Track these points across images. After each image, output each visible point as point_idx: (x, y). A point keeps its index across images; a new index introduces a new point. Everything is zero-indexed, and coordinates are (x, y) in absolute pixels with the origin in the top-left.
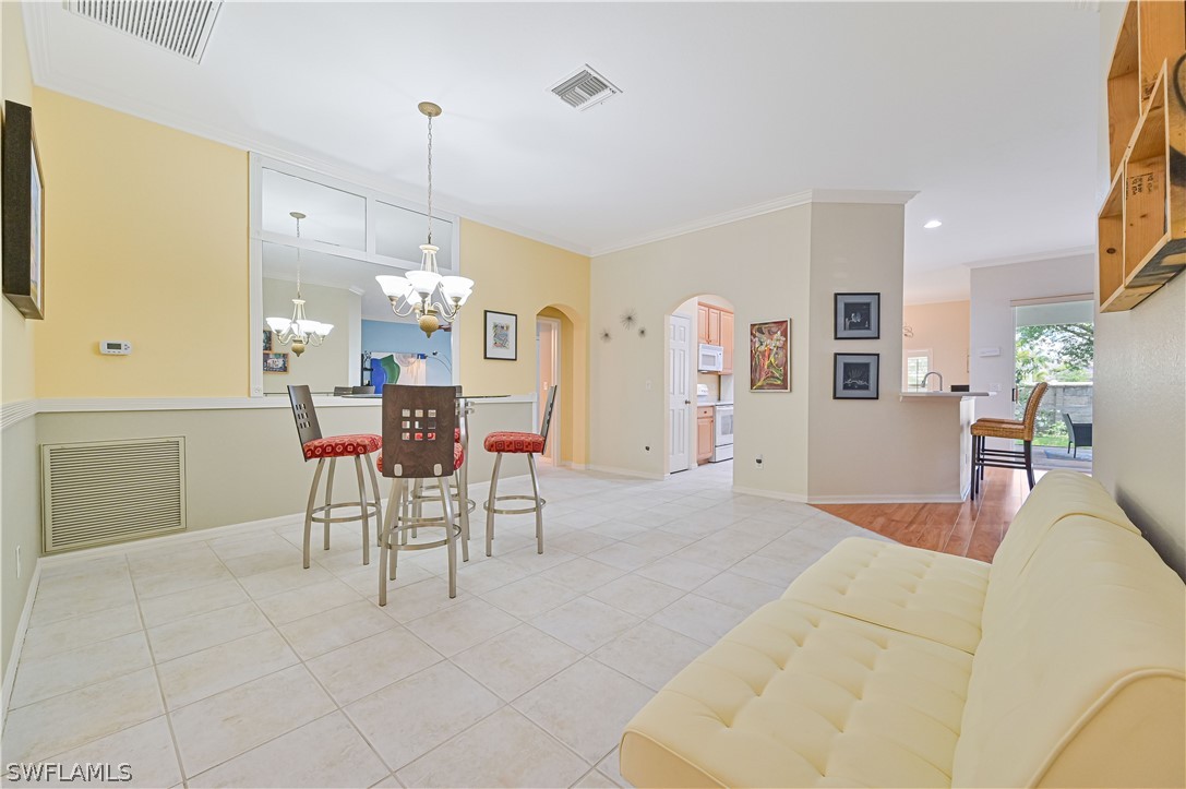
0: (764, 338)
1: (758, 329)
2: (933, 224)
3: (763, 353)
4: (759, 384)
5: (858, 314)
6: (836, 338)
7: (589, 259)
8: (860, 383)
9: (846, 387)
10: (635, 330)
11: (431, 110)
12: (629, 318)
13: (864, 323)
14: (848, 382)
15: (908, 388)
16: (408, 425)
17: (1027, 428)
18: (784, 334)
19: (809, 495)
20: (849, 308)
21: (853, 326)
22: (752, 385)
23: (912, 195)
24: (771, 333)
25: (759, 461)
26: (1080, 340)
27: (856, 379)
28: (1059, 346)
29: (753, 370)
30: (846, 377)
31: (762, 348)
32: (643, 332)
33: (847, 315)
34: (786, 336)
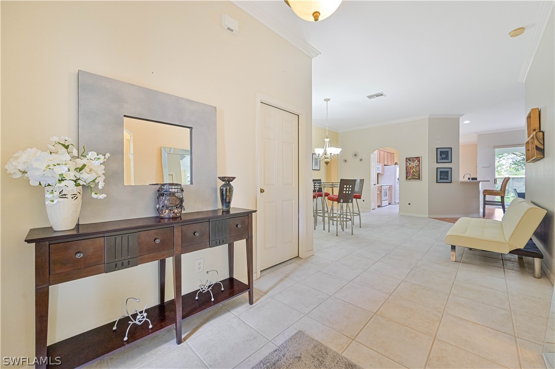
0: (411, 162)
1: (408, 160)
2: (467, 122)
3: (411, 168)
4: (409, 178)
5: (444, 154)
6: (437, 163)
7: (337, 133)
8: (446, 177)
9: (441, 179)
10: (358, 159)
11: (327, 100)
12: (355, 155)
13: (447, 158)
14: (442, 177)
15: (461, 179)
16: (345, 189)
17: (502, 192)
18: (419, 161)
19: (429, 214)
20: (442, 153)
21: (443, 159)
22: (407, 178)
23: (462, 115)
24: (413, 161)
25: (409, 204)
26: (519, 158)
27: (444, 176)
28: (510, 161)
29: (407, 173)
30: (441, 175)
31: (410, 166)
32: (361, 160)
33: (441, 155)
34: (419, 162)
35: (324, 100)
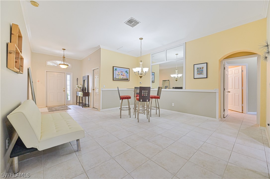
11: (141, 39)
35: (140, 39)
